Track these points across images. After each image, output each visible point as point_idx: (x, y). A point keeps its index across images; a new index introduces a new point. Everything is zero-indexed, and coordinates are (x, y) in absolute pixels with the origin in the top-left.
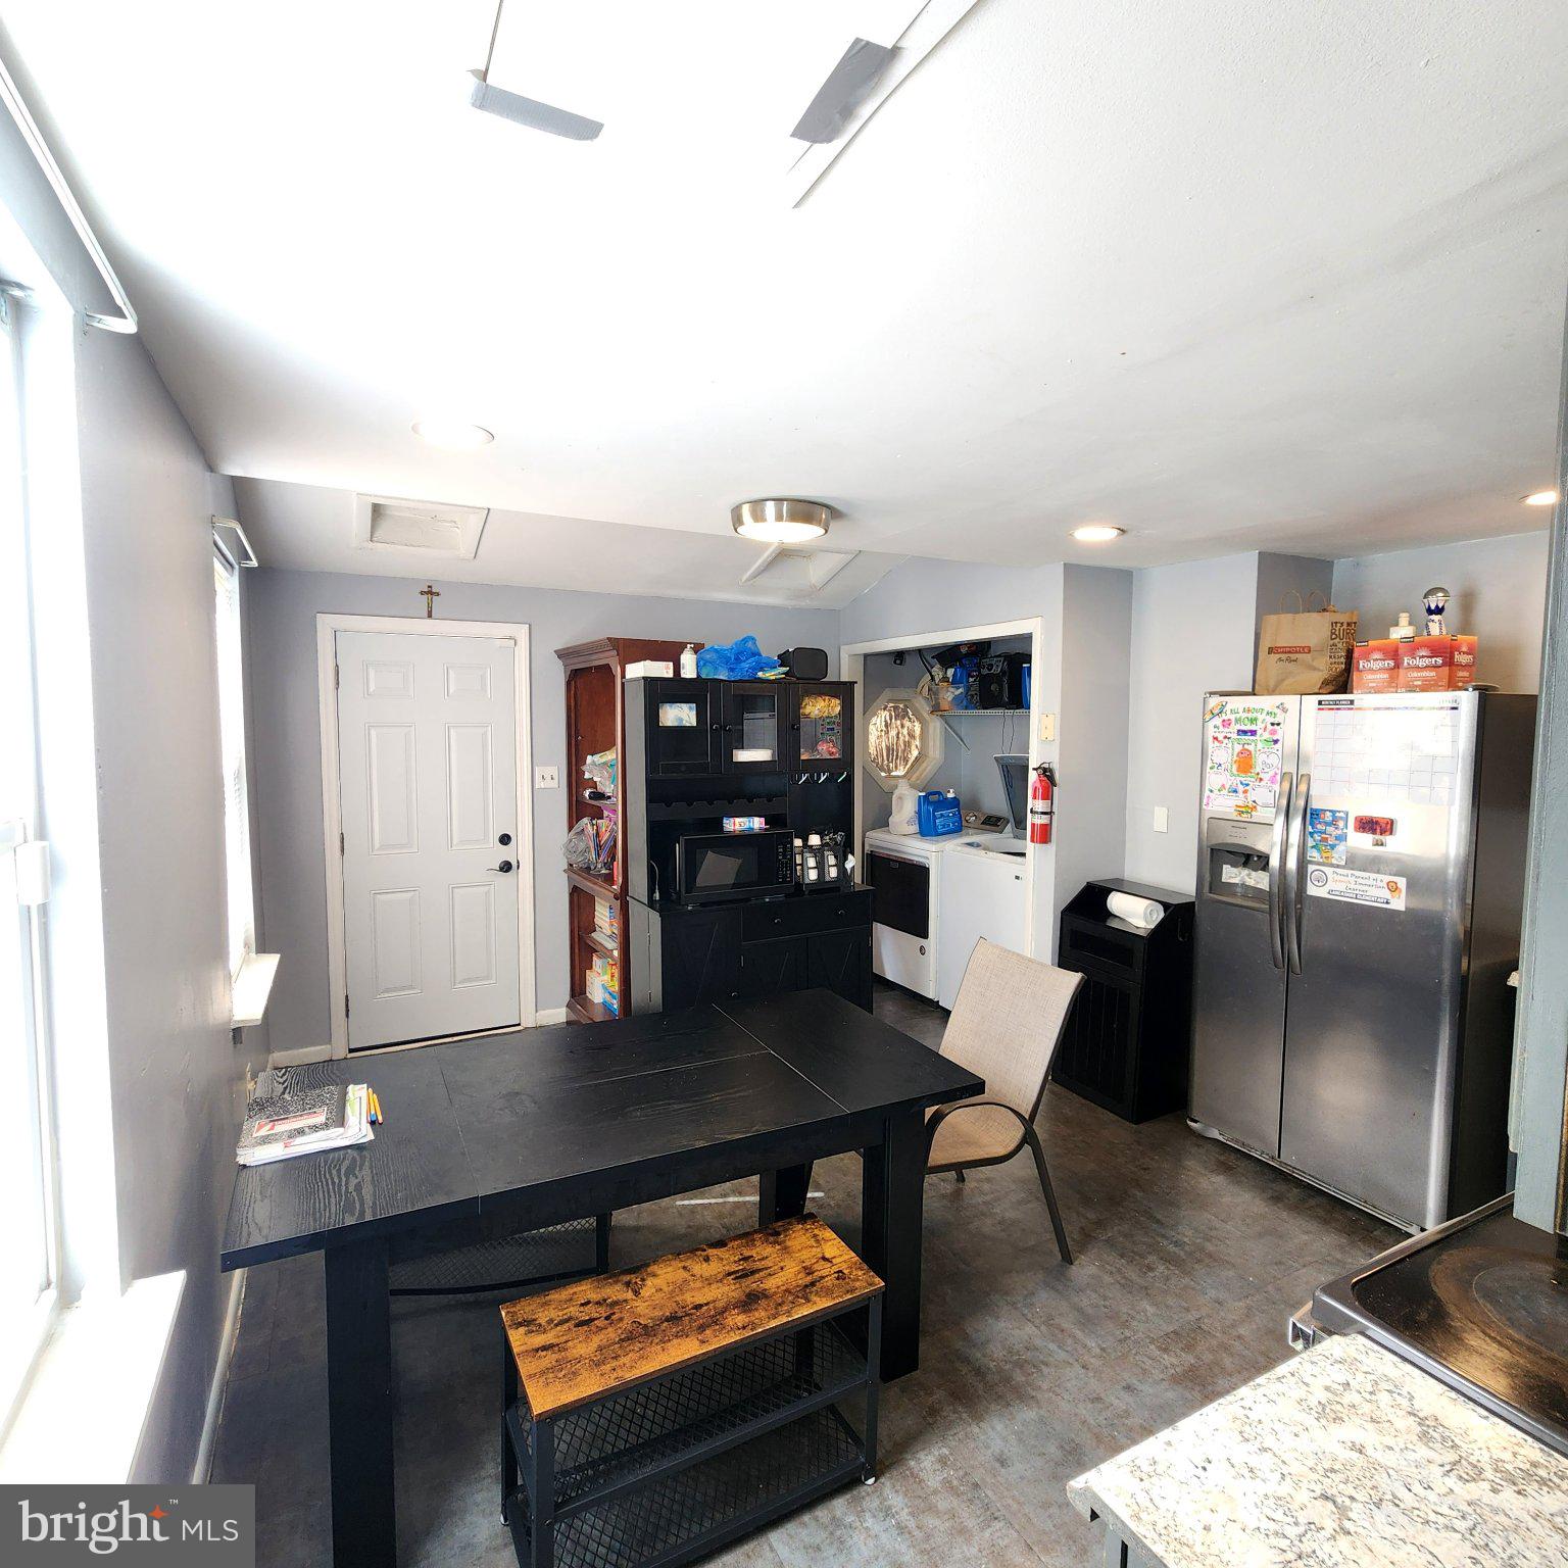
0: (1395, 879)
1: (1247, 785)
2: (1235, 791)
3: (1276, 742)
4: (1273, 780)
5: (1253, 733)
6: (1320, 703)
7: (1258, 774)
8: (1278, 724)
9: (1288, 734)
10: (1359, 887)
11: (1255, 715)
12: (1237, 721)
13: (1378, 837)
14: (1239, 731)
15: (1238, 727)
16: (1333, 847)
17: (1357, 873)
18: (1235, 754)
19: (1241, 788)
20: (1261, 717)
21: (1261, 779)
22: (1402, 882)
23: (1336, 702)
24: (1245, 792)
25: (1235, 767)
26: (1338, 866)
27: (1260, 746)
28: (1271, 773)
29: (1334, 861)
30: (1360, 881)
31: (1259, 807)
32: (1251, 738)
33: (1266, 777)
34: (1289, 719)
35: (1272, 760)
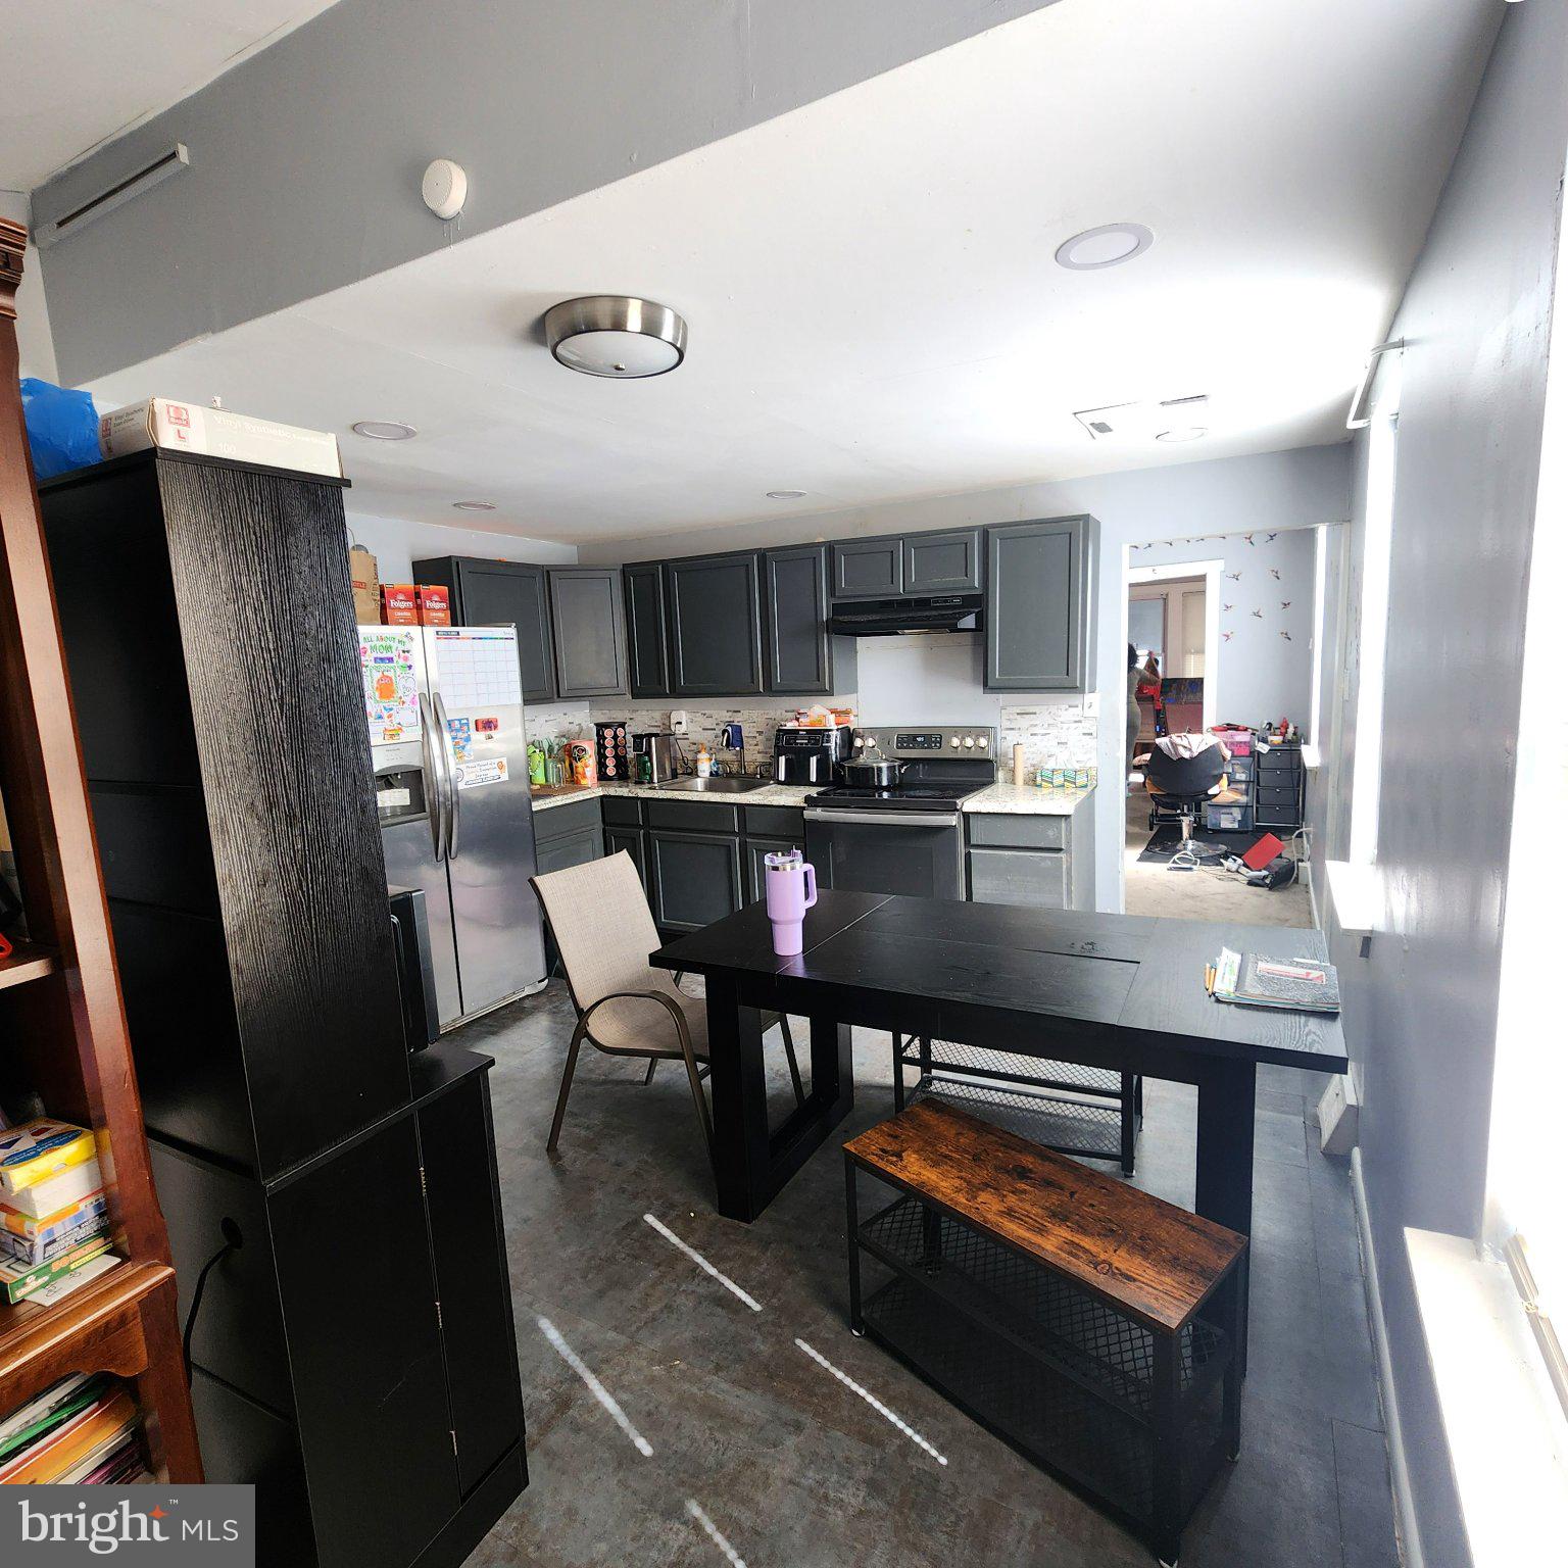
0: (501, 760)
1: (391, 709)
2: (380, 717)
3: (410, 667)
4: (413, 702)
5: (391, 660)
6: (437, 633)
7: (401, 698)
8: (408, 652)
9: (416, 660)
10: (484, 772)
11: (388, 643)
12: (373, 649)
13: (489, 732)
14: (375, 659)
15: (375, 655)
16: (463, 747)
17: (481, 763)
18: (375, 682)
19: (385, 714)
20: (394, 645)
21: (404, 703)
22: (505, 762)
23: (447, 633)
24: (390, 716)
25: (377, 694)
26: (469, 761)
27: (399, 671)
28: (411, 696)
29: (466, 758)
30: (484, 768)
31: (403, 728)
32: (390, 665)
33: (407, 699)
34: (416, 648)
35: (410, 684)
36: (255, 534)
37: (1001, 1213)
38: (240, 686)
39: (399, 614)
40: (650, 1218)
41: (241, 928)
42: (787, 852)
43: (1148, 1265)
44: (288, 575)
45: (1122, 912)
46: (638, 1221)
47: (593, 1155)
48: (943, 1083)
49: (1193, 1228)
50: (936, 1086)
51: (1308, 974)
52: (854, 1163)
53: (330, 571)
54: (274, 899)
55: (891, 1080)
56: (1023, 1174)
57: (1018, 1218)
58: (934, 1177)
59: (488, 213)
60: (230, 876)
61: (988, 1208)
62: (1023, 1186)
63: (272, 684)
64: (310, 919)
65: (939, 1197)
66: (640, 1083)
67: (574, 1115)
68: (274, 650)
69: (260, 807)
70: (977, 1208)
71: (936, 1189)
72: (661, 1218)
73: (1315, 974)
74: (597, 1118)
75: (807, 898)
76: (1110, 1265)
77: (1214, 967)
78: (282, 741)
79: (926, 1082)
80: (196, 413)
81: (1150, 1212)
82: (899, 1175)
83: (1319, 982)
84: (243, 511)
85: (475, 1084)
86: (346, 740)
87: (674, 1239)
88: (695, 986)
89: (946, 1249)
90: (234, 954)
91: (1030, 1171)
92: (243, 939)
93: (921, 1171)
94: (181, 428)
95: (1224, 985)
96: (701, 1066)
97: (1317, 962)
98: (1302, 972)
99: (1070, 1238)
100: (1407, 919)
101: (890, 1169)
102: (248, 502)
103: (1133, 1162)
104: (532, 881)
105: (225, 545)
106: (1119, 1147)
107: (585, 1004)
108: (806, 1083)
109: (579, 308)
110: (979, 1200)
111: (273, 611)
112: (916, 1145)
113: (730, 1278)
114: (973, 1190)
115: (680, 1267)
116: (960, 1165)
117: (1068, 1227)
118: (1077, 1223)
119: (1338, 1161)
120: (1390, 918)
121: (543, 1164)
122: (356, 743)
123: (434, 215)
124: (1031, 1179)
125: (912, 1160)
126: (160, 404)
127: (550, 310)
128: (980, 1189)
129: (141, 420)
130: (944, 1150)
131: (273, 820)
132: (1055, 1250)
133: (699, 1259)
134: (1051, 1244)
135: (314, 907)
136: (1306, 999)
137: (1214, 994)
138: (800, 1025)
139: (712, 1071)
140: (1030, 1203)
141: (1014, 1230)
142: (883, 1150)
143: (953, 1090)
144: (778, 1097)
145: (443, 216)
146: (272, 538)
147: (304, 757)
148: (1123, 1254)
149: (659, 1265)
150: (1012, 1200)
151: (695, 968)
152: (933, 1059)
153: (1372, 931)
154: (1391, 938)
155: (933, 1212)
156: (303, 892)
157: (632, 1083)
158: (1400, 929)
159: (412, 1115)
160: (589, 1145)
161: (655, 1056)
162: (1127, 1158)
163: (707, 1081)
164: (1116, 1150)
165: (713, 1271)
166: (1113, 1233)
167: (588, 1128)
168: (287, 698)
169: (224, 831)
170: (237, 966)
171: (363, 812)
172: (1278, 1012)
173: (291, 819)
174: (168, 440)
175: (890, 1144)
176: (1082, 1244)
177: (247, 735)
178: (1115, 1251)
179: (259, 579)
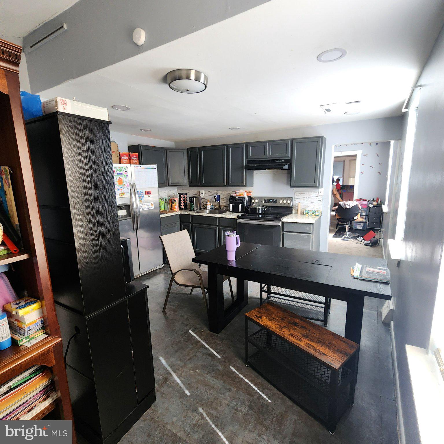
1: (122, 188)
2: (119, 190)
3: (127, 176)
4: (128, 186)
5: (122, 174)
6: (135, 166)
7: (124, 184)
8: (127, 171)
9: (129, 174)
10: (147, 206)
11: (121, 169)
12: (117, 171)
13: (149, 195)
14: (118, 173)
16: (142, 199)
17: (146, 203)
18: (117, 180)
19: (120, 189)
20: (123, 170)
21: (125, 186)
22: (153, 203)
23: (138, 166)
24: (121, 190)
25: (118, 183)
26: (143, 203)
27: (124, 177)
28: (127, 184)
31: (125, 193)
32: (122, 175)
33: (126, 185)
34: (129, 170)
35: (127, 181)
36: (85, 136)
37: (289, 335)
38: (80, 179)
39: (124, 161)
40: (190, 331)
41: (80, 247)
42: (232, 231)
43: (330, 351)
44: (94, 148)
45: (327, 252)
46: (187, 332)
47: (175, 313)
48: (274, 298)
49: (344, 341)
50: (272, 299)
51: (381, 271)
52: (248, 319)
53: (105, 148)
54: (89, 240)
55: (259, 296)
56: (295, 324)
57: (294, 336)
58: (270, 324)
59: (151, 45)
60: (77, 233)
61: (286, 333)
62: (295, 328)
63: (89, 179)
64: (99, 245)
65: (271, 329)
66: (188, 294)
67: (170, 302)
68: (90, 170)
69: (86, 214)
70: (282, 333)
71: (271, 327)
72: (193, 331)
73: (383, 271)
74: (176, 303)
75: (237, 244)
76: (319, 351)
77: (353, 268)
78: (92, 196)
79: (269, 297)
80: (68, 101)
81: (331, 337)
82: (260, 323)
83: (384, 274)
84: (81, 130)
85: (143, 293)
86: (110, 196)
87: (197, 337)
88: (205, 268)
89: (273, 344)
90: (78, 254)
91: (298, 323)
92: (81, 250)
93: (267, 322)
94: (65, 106)
95: (356, 274)
96: (206, 290)
97: (384, 268)
98: (379, 271)
99: (309, 343)
100: (412, 256)
101: (258, 321)
102: (83, 128)
103: (327, 322)
104: (160, 237)
105: (76, 139)
106: (323, 318)
107: (174, 272)
108: (235, 296)
109: (177, 73)
110: (283, 331)
111: (89, 159)
112: (265, 315)
113: (212, 348)
114: (281, 328)
115: (198, 345)
116: (278, 321)
117: (308, 339)
118: (311, 339)
119: (386, 324)
120: (406, 256)
121: (161, 315)
122: (112, 197)
123: (136, 45)
124: (298, 326)
125: (264, 319)
126: (59, 99)
127: (168, 73)
128: (283, 328)
129: (53, 103)
130: (273, 316)
131: (89, 218)
132: (304, 346)
133: (204, 343)
134: (303, 344)
135: (100, 242)
136: (380, 279)
137: (353, 276)
138: (234, 280)
139: (209, 291)
140: (297, 332)
141: (292, 339)
142: (256, 316)
143: (276, 300)
144: (227, 299)
145: (139, 45)
146: (89, 138)
147: (98, 200)
148: (323, 348)
149: (193, 344)
150: (292, 331)
151: (205, 263)
152: (271, 291)
153: (401, 260)
154: (406, 262)
155: (270, 333)
156: (97, 239)
157: (186, 294)
158: (409, 259)
159: (126, 300)
160: (174, 311)
161: (193, 287)
162: (325, 321)
163: (207, 295)
164: (322, 318)
165: (207, 346)
166: (320, 341)
167: (174, 306)
168: (93, 184)
169: (76, 220)
170: (79, 257)
171: (114, 216)
172: (372, 282)
173: (94, 218)
174: (61, 109)
175: (258, 314)
176: (312, 344)
177: (82, 194)
178: (321, 347)
179: (86, 150)
